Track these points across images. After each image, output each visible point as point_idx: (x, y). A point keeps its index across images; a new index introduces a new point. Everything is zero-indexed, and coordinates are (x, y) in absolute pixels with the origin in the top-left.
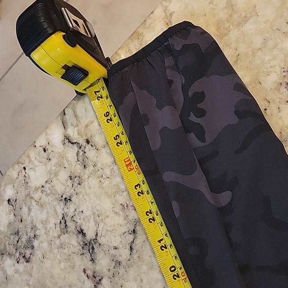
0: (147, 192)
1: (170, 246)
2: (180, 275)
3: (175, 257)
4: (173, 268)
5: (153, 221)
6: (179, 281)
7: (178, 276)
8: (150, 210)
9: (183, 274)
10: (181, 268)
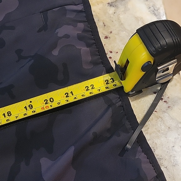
0: (107, 87)
1: (67, 100)
2: (47, 105)
3: (59, 103)
4: (52, 101)
5: (86, 89)
6: (43, 103)
7: (46, 103)
8: (94, 88)
9: (47, 107)
10: (51, 106)
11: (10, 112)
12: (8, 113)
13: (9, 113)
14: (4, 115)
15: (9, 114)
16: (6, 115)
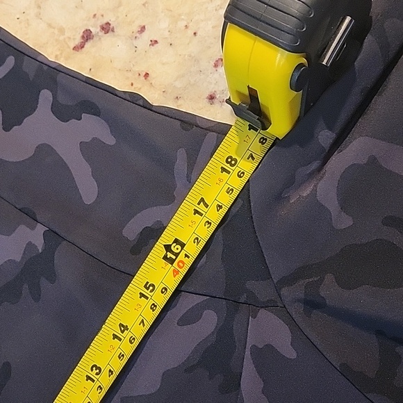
11: (231, 157)
12: (227, 162)
13: (229, 160)
14: (223, 170)
15: (231, 161)
16: (227, 167)
